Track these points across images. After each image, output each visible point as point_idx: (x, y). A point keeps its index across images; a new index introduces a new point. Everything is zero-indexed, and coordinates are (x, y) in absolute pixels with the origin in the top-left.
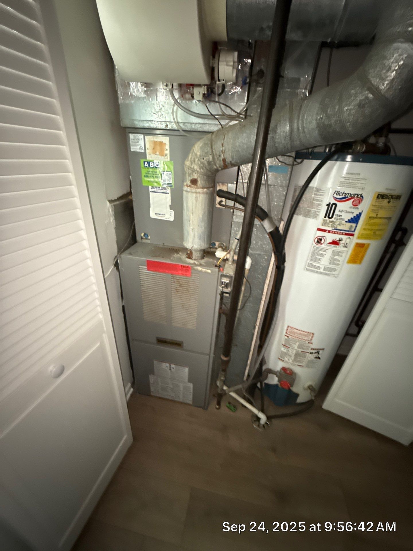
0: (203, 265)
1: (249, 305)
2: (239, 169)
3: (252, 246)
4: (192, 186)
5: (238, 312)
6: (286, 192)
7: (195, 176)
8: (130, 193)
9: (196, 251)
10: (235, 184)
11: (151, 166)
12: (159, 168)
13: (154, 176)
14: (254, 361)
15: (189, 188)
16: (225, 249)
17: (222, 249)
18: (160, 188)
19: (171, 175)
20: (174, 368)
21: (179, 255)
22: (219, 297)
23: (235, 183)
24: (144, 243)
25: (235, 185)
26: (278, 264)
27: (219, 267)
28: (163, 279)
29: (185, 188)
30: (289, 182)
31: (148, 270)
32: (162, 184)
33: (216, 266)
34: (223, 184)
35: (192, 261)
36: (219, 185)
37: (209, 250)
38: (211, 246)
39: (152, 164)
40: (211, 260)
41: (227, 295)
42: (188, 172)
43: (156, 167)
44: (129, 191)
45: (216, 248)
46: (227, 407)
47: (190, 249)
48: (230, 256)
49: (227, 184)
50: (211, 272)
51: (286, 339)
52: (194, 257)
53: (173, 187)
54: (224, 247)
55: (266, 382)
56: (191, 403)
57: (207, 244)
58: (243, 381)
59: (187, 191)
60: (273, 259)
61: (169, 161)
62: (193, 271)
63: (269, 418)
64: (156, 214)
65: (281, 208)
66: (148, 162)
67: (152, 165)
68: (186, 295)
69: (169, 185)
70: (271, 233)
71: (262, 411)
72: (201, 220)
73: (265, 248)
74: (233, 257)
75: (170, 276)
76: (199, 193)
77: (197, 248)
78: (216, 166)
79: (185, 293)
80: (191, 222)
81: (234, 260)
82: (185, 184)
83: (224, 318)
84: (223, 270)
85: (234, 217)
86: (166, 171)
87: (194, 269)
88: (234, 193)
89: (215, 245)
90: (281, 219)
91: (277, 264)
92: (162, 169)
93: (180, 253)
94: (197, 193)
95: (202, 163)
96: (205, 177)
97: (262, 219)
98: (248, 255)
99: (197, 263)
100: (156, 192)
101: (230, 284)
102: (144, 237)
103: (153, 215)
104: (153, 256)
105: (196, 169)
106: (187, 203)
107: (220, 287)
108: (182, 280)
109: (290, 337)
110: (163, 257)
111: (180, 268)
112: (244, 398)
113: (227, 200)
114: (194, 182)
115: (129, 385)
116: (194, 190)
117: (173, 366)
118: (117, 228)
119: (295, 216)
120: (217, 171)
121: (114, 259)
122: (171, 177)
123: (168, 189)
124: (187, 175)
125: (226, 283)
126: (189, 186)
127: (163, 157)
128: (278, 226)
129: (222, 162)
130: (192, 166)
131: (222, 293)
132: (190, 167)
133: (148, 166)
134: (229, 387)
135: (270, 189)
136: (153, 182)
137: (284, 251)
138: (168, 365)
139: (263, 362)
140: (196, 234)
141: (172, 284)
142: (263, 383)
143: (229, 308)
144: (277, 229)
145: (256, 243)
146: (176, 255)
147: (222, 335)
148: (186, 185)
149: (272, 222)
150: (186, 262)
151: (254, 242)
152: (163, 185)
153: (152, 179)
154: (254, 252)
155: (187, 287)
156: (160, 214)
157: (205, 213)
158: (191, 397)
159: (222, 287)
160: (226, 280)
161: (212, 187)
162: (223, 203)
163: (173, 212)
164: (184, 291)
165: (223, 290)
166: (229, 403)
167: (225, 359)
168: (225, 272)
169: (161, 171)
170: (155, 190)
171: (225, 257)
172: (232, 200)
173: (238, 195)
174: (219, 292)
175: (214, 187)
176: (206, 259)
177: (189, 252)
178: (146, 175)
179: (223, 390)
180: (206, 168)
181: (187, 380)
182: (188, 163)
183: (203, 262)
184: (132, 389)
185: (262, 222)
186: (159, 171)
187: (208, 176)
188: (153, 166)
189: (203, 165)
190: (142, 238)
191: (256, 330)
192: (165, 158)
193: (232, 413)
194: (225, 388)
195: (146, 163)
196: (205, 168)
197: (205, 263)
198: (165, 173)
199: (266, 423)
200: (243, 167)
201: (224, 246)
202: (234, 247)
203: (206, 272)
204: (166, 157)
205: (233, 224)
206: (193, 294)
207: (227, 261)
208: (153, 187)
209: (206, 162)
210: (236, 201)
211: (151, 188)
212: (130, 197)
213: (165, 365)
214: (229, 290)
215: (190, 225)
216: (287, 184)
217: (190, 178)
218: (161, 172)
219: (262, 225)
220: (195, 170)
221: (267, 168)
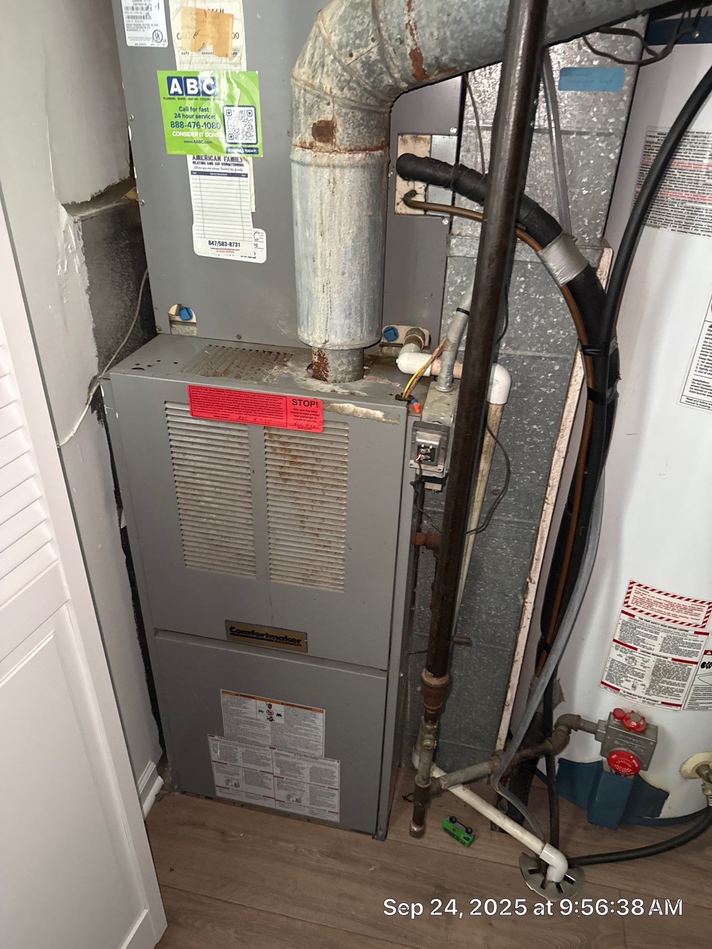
0: (360, 396)
1: (505, 518)
2: (465, 86)
3: (510, 333)
4: (318, 144)
5: (471, 538)
6: (617, 151)
7: (327, 113)
8: (129, 183)
9: (339, 352)
10: (453, 135)
11: (189, 92)
12: (214, 95)
13: (202, 121)
14: (526, 692)
15: (308, 151)
16: (425, 348)
17: (418, 348)
18: (219, 159)
19: (253, 117)
20: (283, 714)
21: (286, 371)
22: (410, 493)
23: (454, 130)
24: (182, 337)
25: (455, 138)
26: (594, 384)
27: (409, 400)
28: (240, 443)
29: (297, 154)
30: (628, 119)
31: (194, 414)
32: (225, 146)
33: (399, 398)
34: (416, 136)
35: (326, 387)
36: (405, 142)
37: (376, 350)
38: (384, 340)
39: (192, 84)
40: (384, 382)
41: (437, 487)
42: (305, 102)
43: (204, 94)
44: (127, 175)
45: (401, 346)
46: (446, 830)
47: (320, 350)
48: (442, 366)
49: (428, 137)
50: (385, 416)
51: (624, 624)
52: (331, 375)
53: (261, 155)
54: (424, 340)
55: (563, 755)
56: (336, 819)
57: (370, 332)
58: (494, 754)
59: (302, 164)
60: (579, 372)
61: (244, 73)
62: (327, 416)
63: (572, 863)
64: (210, 243)
65: (604, 205)
66: (179, 79)
67: (192, 86)
68: (309, 488)
69: (250, 149)
70: (569, 284)
71: (554, 842)
72: (350, 256)
73: (553, 336)
74: (451, 368)
75: (259, 431)
76: (342, 167)
77: (339, 346)
78: (392, 76)
79: (307, 485)
80: (318, 261)
81: (453, 379)
82: (296, 140)
83: (428, 559)
84: (421, 409)
85: (453, 241)
86: (236, 103)
87: (333, 410)
88: (452, 163)
89: (396, 335)
90: (603, 243)
91: (591, 386)
92: (224, 96)
93: (289, 364)
94: (334, 167)
95: (346, 68)
96: (359, 115)
97: (543, 243)
98: (496, 361)
99: (340, 391)
100: (208, 174)
101: (442, 452)
102: (178, 318)
103: (201, 248)
104: (205, 375)
105: (328, 91)
106: (304, 198)
107: (412, 462)
108: (297, 444)
109: (638, 615)
110: (238, 377)
111: (291, 407)
112: (498, 803)
113: (431, 188)
114: (324, 131)
115: (151, 766)
116: (324, 158)
117: (277, 708)
118: (91, 290)
119: (647, 231)
120: (396, 93)
121: (90, 387)
122: (253, 123)
123: (244, 162)
124: (301, 110)
125: (431, 447)
126: (308, 145)
127: (224, 59)
128: (592, 262)
129: (409, 62)
130: (317, 81)
131: (421, 481)
132: (312, 86)
133: (180, 92)
134: (448, 770)
135: (566, 146)
136: (200, 142)
137: (612, 344)
138: (263, 705)
139: (552, 695)
140: (336, 303)
141: (267, 456)
142: (557, 758)
143: (441, 528)
144: (590, 273)
145: (526, 322)
146: (276, 371)
147: (424, 610)
148: (298, 144)
149: (571, 249)
150: (307, 391)
151: (518, 319)
152: (229, 150)
153: (194, 134)
154: (519, 353)
155: (314, 465)
156: (222, 244)
157: (360, 229)
158: (336, 801)
159: (420, 462)
160: (431, 440)
161: (381, 148)
162: (420, 198)
163: (262, 234)
164: (306, 479)
165: (421, 470)
166: (453, 820)
167: (435, 682)
168: (426, 416)
169: (221, 104)
170: (206, 168)
171: (425, 368)
172: (445, 184)
173: (463, 167)
174: (411, 477)
175: (387, 145)
176: (368, 380)
177: (316, 359)
178: (175, 120)
179: (429, 778)
180: (358, 83)
181: (321, 752)
182: (302, 72)
183: (358, 386)
184: (159, 781)
185: (540, 252)
186: (217, 105)
187: (369, 112)
188: (196, 92)
189: (352, 77)
190: (172, 322)
191: (531, 597)
192: (231, 64)
193: (461, 850)
194: (437, 773)
195: (175, 81)
196: (355, 86)
197: (364, 390)
198: (236, 110)
199: (566, 878)
200: (479, 79)
201: (423, 336)
202: (453, 337)
203: (368, 418)
204: (236, 59)
205: (449, 266)
206: (333, 486)
207: (433, 384)
208: (198, 158)
209: (359, 66)
210: (456, 186)
211: (194, 163)
212: (130, 195)
213: (254, 707)
214: (439, 469)
215: (315, 270)
216: (621, 127)
217: (311, 121)
218: (221, 106)
219: (543, 262)
220: (325, 93)
221: (556, 75)
